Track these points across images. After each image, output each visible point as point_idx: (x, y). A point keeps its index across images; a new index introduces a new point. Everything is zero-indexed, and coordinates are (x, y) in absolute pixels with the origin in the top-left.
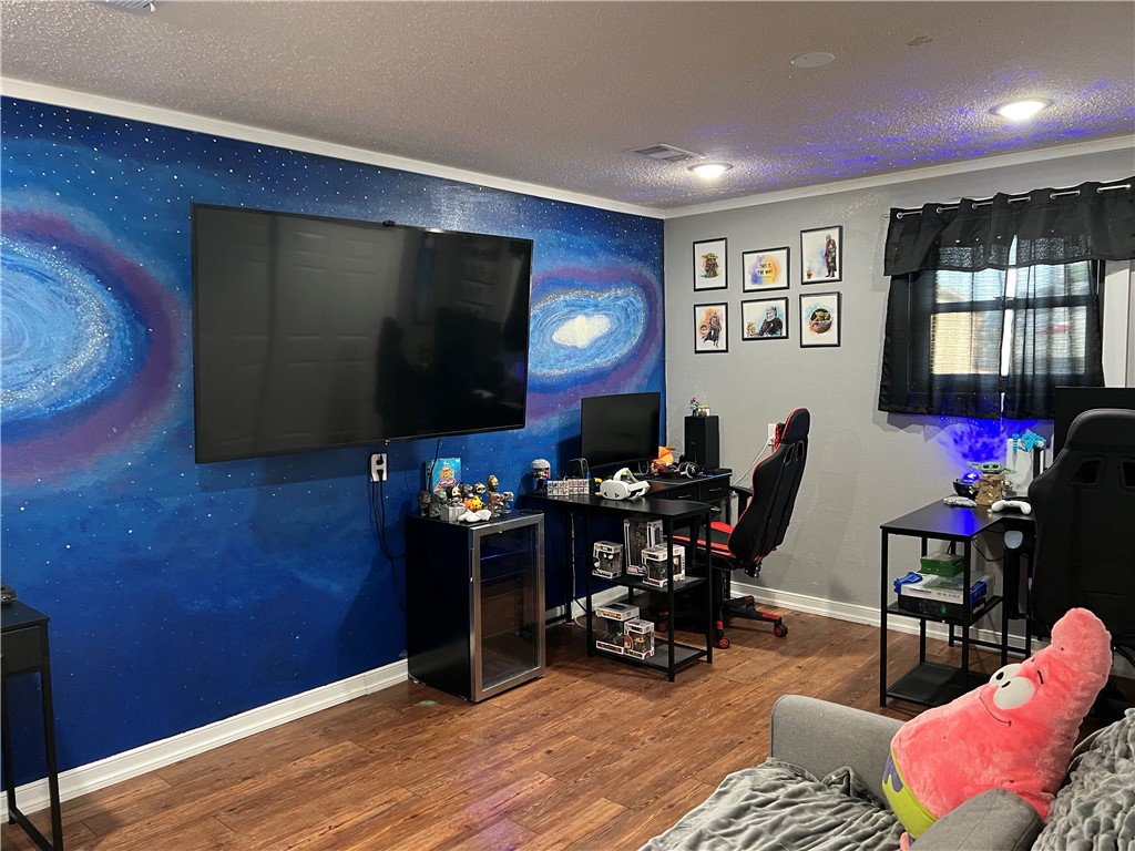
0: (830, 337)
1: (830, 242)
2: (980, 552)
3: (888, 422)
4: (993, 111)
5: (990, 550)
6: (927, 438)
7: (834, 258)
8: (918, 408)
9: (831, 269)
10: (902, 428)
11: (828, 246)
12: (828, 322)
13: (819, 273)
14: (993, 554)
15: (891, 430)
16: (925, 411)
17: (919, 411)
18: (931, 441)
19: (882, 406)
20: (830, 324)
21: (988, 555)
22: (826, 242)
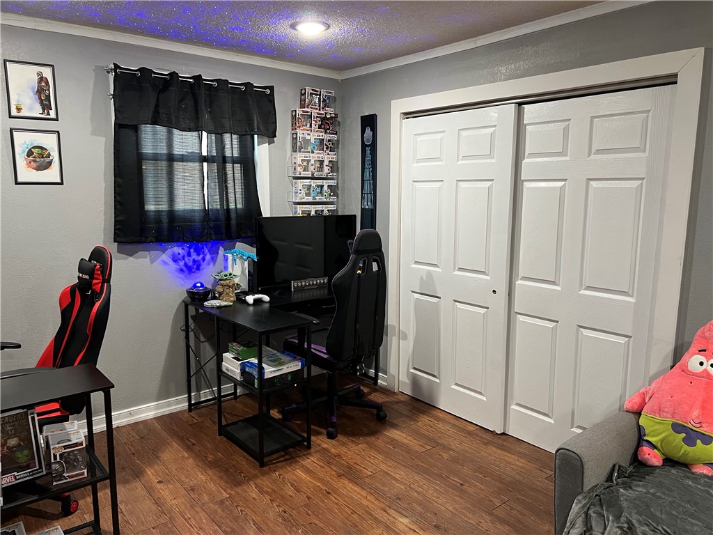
0: (52, 174)
1: (42, 79)
2: (197, 337)
3: (118, 252)
4: (293, 26)
5: (203, 334)
6: (152, 261)
7: (48, 97)
8: (147, 237)
9: (46, 107)
10: (131, 256)
11: (39, 82)
12: (47, 160)
13: (31, 109)
14: (204, 336)
15: (121, 259)
16: (153, 240)
17: (148, 241)
18: (154, 264)
19: (118, 239)
20: (50, 163)
21: (202, 339)
22: (36, 78)
